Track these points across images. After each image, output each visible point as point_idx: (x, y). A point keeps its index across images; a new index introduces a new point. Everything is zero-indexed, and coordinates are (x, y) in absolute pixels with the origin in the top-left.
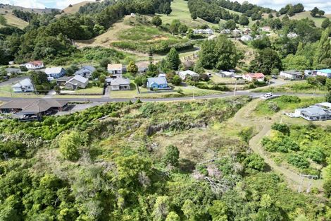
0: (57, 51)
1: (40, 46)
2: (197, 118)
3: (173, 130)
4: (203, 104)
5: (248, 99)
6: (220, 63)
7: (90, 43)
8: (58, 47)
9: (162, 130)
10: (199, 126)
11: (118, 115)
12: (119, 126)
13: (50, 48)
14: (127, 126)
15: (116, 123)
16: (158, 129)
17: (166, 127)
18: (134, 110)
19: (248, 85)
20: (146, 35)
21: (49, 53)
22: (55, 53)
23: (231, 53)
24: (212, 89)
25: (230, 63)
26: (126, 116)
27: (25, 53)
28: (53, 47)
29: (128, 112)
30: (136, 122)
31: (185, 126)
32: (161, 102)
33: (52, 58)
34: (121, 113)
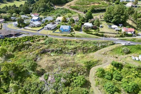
0: (45, 9)
1: (40, 7)
2: (70, 49)
3: (56, 53)
4: (79, 43)
5: (111, 43)
6: (113, 20)
7: (62, 6)
8: (46, 8)
9: (50, 52)
10: (70, 54)
11: (33, 42)
12: (31, 47)
13: (42, 8)
14: (34, 47)
15: (31, 45)
16: (49, 51)
17: (53, 51)
18: (42, 40)
19: (119, 35)
20: (88, 3)
21: (42, 10)
22: (44, 10)
23: (122, 15)
24: (94, 35)
25: (120, 21)
26: (37, 42)
27: (35, 10)
28: (44, 8)
29: (39, 40)
30: (39, 46)
31: (62, 52)
32: (56, 38)
33: (42, 12)
34: (36, 41)
